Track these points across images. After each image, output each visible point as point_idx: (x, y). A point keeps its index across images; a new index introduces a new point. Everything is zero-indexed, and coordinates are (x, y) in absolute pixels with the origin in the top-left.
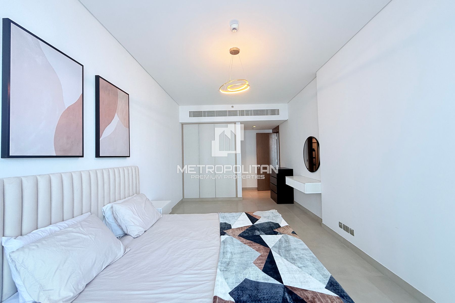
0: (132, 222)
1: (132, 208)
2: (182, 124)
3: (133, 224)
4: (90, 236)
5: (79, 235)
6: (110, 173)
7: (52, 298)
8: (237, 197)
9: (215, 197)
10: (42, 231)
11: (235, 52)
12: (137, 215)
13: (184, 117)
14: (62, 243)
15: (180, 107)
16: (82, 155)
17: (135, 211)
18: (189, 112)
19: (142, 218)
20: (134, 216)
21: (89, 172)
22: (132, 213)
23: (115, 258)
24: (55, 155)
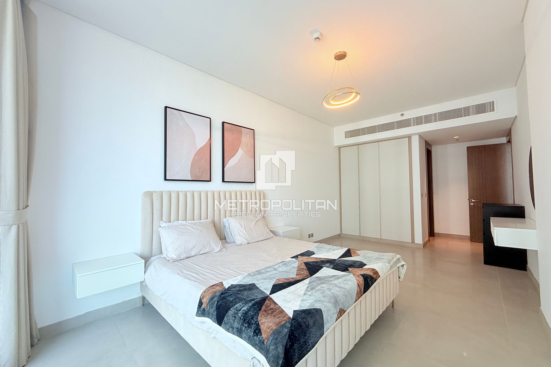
0: (238, 233)
1: (241, 223)
2: (339, 147)
3: (238, 234)
4: (197, 231)
5: (191, 228)
6: (232, 195)
7: (168, 255)
8: (414, 242)
9: (380, 238)
10: (177, 222)
11: (341, 57)
12: (244, 229)
13: (339, 139)
14: (180, 230)
15: (335, 128)
16: (209, 180)
17: (243, 225)
18: (344, 133)
19: (247, 231)
20: (241, 229)
21: (207, 192)
22: (240, 226)
23: (212, 251)
24: (191, 180)
